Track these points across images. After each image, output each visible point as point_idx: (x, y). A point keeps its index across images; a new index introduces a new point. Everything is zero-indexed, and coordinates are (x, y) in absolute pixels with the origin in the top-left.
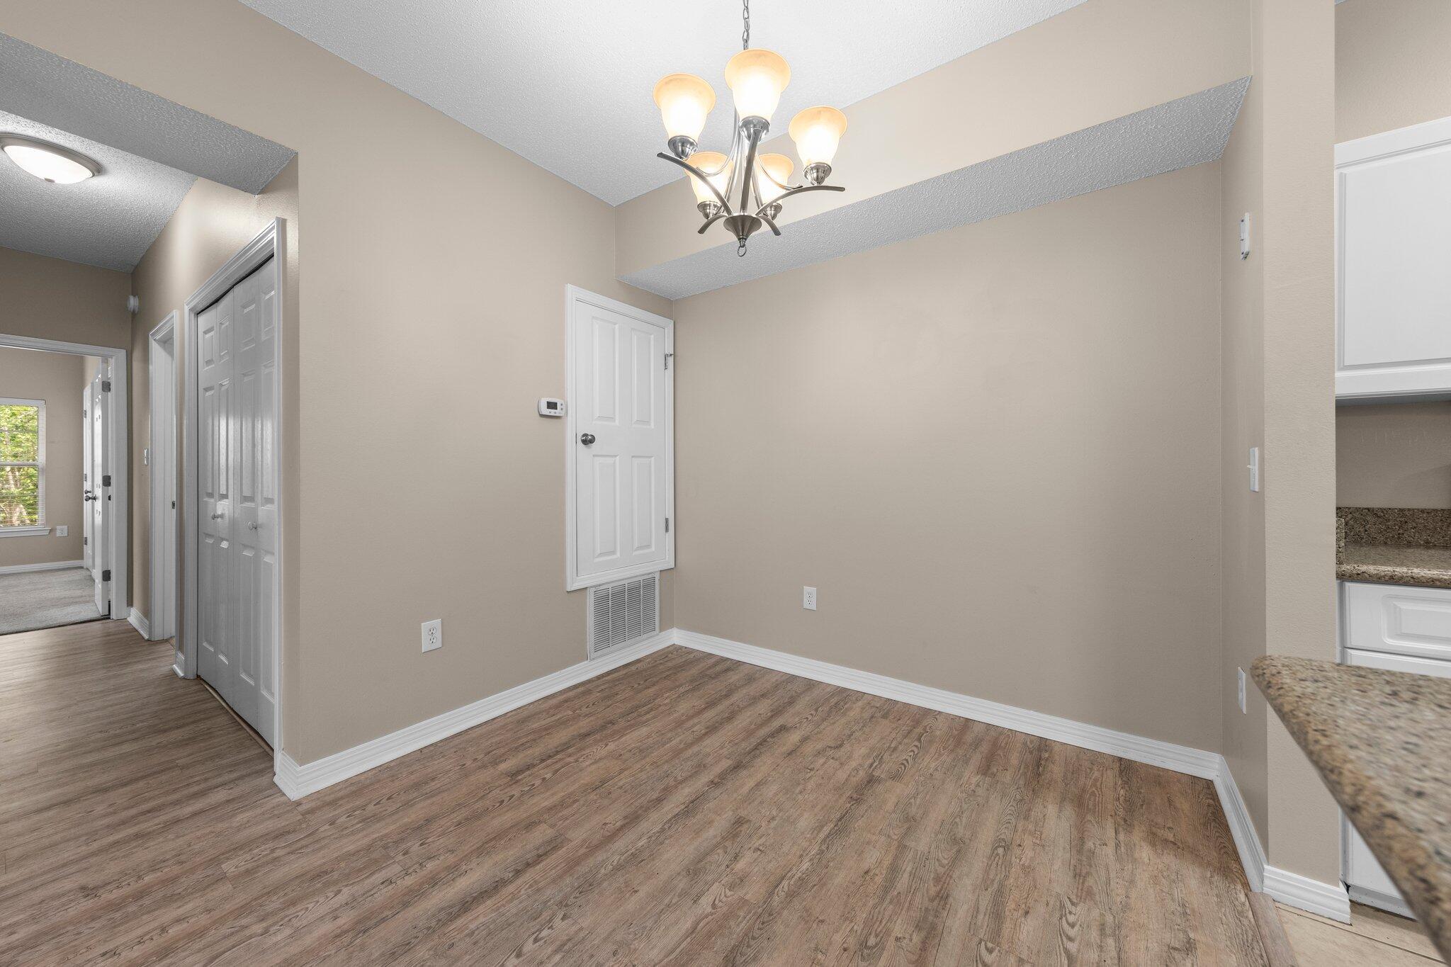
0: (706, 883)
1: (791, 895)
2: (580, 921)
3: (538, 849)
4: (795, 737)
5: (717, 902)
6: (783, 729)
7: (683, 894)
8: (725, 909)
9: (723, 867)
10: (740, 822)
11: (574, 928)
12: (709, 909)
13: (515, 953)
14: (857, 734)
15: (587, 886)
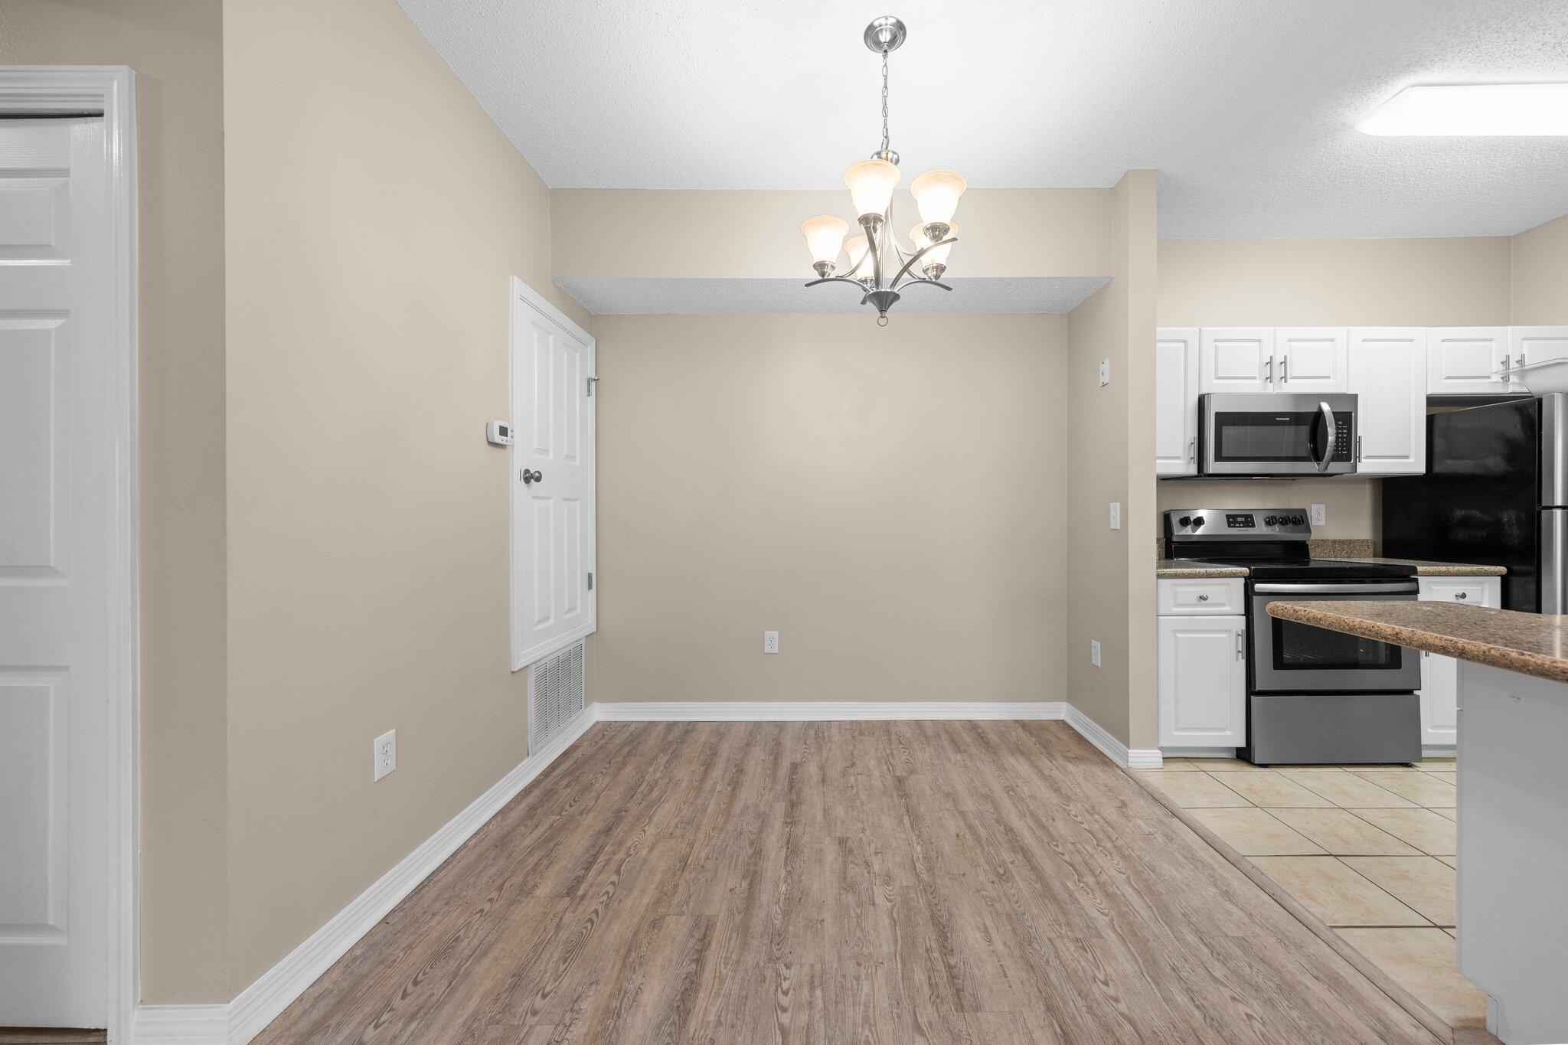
0: (867, 890)
1: (930, 869)
2: (804, 961)
3: (692, 936)
4: (812, 769)
5: (888, 897)
6: (795, 767)
7: (859, 905)
8: (899, 898)
9: (866, 875)
10: (842, 842)
11: (806, 968)
12: (889, 905)
13: (779, 1011)
14: (856, 752)
15: (777, 937)
